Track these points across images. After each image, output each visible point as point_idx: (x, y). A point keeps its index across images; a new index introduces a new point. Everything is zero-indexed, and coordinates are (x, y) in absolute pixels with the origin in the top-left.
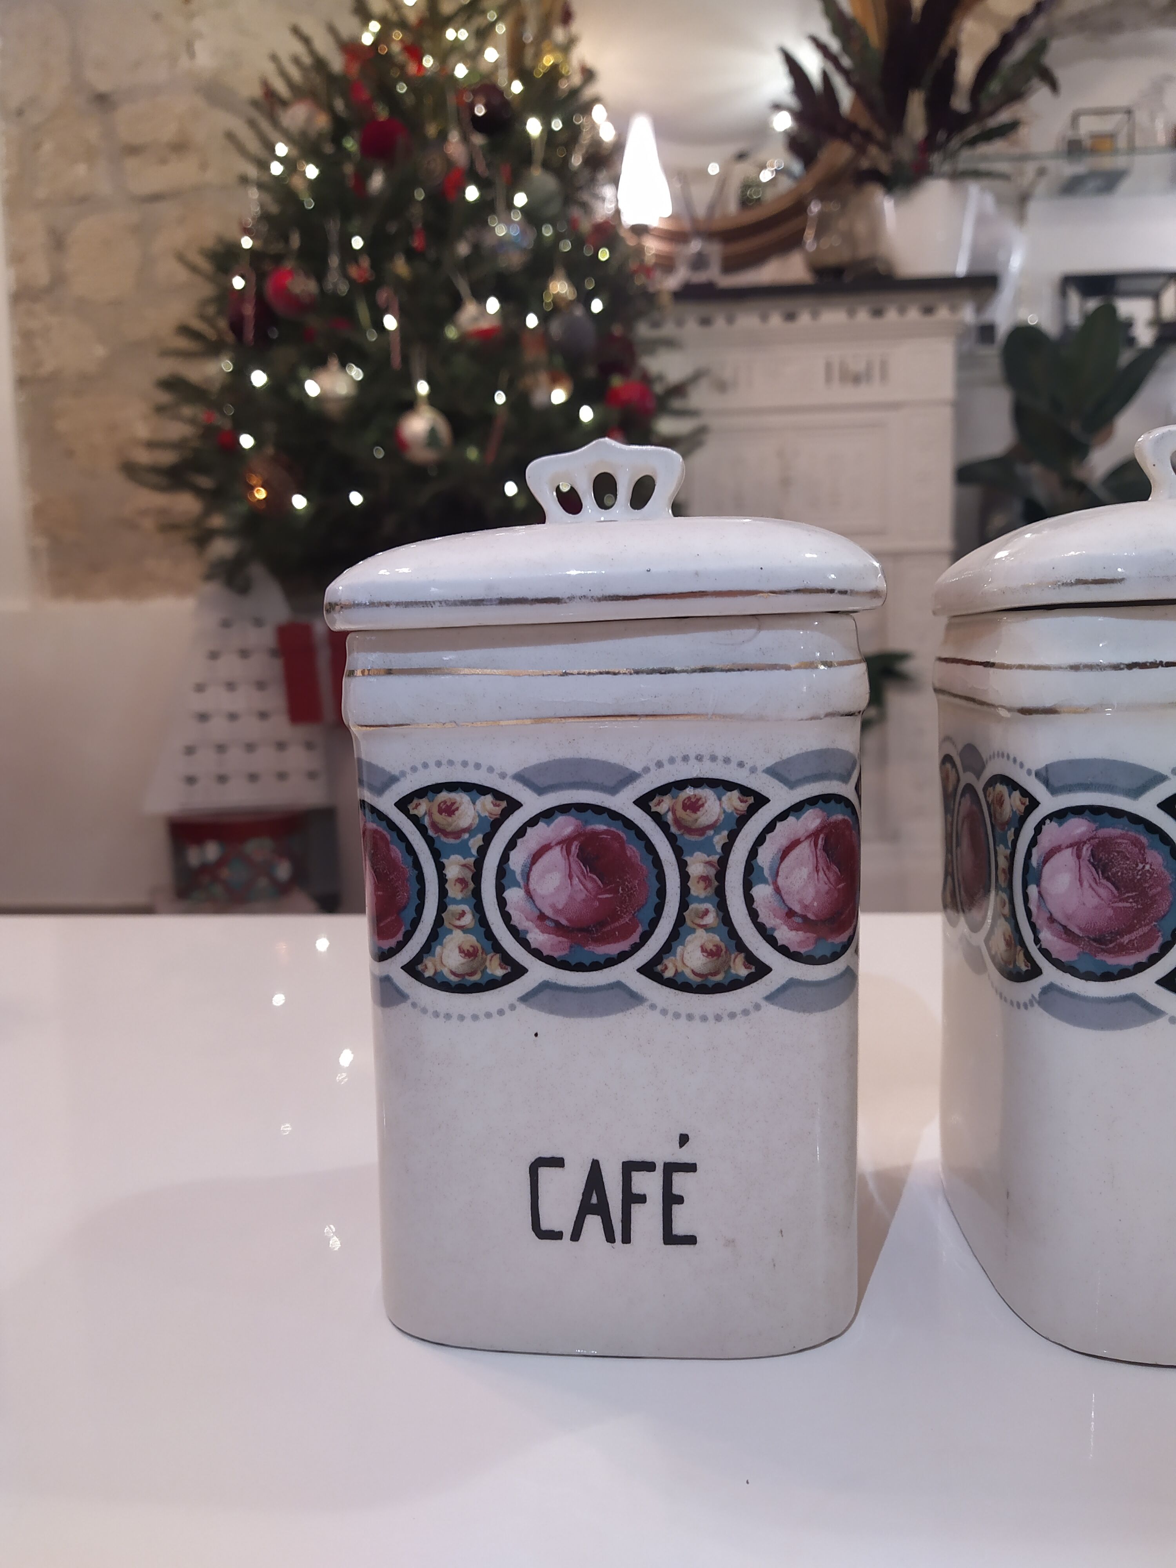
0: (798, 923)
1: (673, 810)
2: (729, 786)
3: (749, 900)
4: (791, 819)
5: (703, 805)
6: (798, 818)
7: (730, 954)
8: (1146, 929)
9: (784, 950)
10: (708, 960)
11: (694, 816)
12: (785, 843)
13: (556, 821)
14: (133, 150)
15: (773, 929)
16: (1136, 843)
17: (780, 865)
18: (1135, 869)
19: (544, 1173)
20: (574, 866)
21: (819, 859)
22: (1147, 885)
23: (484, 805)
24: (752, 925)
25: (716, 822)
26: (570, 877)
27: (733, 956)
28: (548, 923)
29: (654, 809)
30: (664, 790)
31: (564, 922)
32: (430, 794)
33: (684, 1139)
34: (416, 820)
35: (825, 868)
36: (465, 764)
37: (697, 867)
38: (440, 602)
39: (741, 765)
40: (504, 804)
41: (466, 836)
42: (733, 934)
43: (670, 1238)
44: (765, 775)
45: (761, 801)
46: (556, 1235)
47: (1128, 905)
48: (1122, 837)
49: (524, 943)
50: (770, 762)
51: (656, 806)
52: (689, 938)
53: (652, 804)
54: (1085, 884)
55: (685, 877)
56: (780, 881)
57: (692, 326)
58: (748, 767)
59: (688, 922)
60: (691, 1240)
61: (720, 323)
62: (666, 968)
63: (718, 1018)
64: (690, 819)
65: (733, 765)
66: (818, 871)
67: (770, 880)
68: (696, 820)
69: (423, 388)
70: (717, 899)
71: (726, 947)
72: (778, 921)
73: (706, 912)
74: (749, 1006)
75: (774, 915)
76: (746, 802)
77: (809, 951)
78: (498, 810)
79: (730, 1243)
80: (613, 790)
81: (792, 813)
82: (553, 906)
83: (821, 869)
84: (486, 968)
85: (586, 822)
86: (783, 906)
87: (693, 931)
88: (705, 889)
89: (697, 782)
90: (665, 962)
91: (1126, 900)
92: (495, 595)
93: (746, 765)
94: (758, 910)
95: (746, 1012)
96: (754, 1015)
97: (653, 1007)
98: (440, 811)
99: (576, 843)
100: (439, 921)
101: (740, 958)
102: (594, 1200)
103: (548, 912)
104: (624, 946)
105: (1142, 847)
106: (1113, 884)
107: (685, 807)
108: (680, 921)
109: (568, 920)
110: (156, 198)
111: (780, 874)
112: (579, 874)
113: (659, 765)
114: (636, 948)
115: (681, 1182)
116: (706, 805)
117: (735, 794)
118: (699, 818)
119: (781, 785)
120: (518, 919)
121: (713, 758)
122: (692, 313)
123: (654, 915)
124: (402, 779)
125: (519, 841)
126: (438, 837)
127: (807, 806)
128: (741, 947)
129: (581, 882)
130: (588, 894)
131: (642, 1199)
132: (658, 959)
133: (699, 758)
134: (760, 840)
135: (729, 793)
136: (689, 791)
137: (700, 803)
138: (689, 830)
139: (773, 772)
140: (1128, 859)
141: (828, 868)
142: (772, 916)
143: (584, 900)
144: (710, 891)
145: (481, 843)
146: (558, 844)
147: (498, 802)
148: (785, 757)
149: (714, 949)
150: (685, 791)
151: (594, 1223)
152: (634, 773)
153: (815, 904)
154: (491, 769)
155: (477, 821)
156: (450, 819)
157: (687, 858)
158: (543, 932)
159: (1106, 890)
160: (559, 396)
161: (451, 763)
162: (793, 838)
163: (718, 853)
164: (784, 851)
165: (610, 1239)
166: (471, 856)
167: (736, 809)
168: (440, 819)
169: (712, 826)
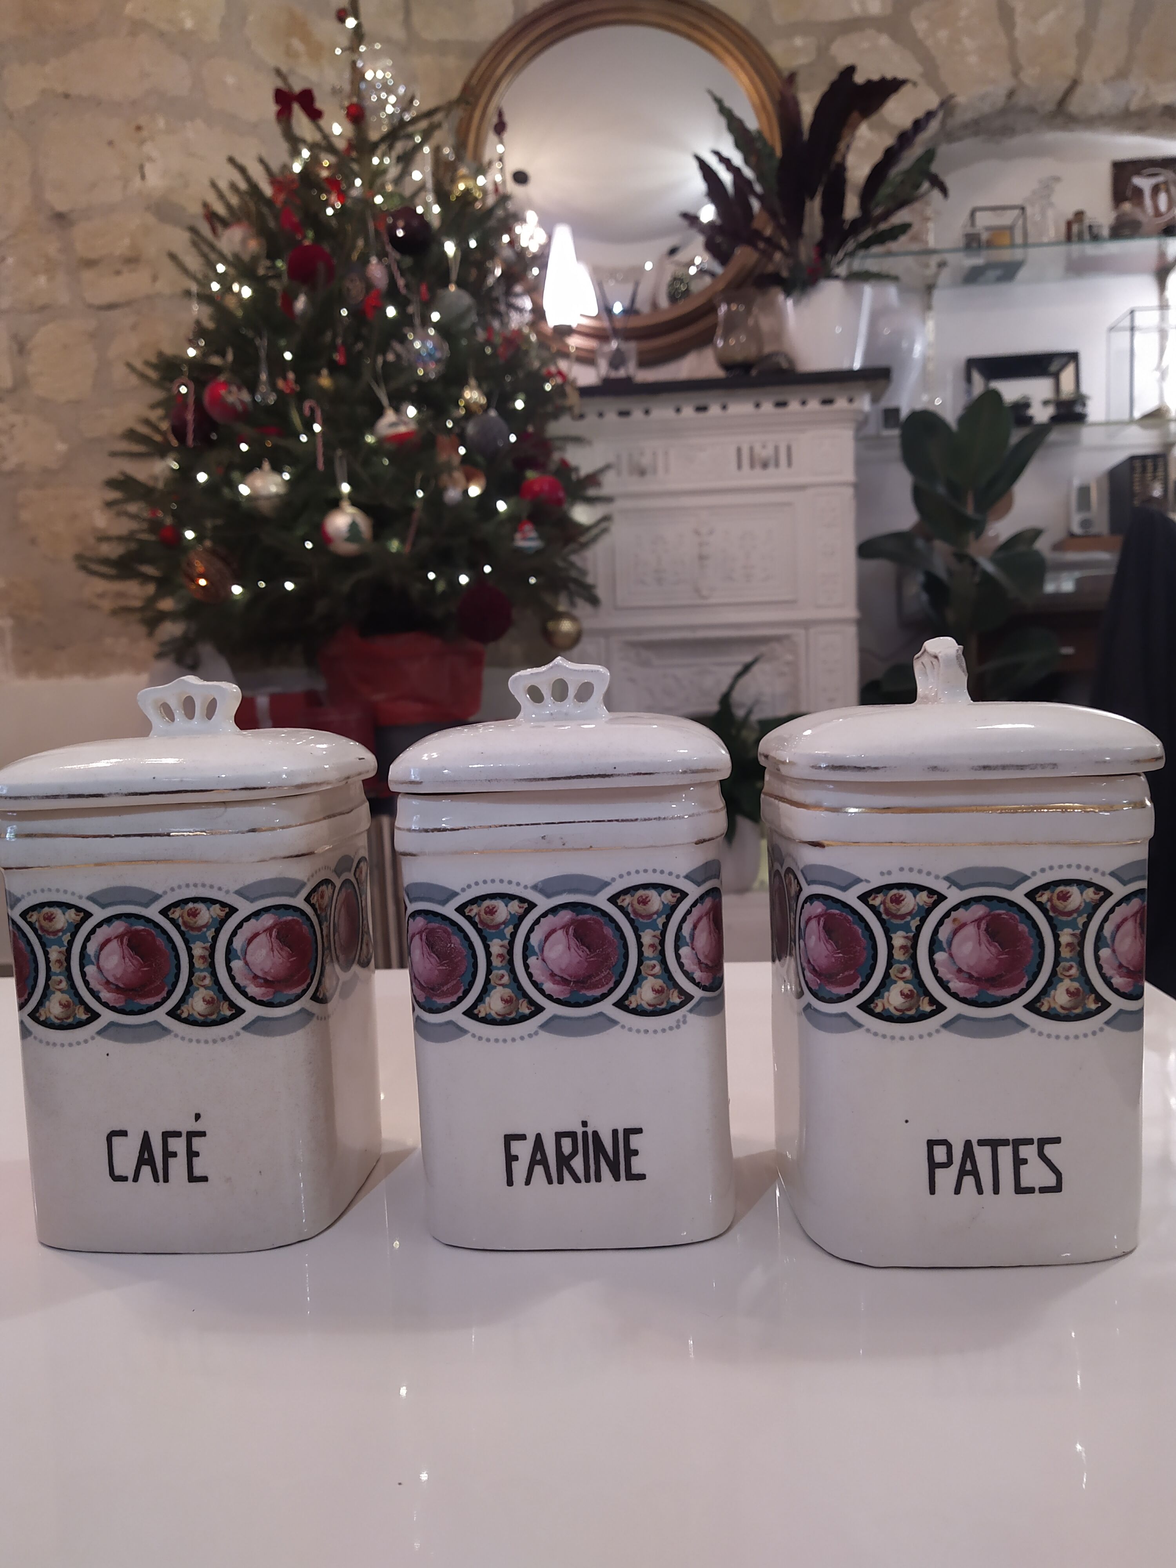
0: (261, 983)
1: (182, 916)
2: (214, 902)
3: (229, 970)
4: (253, 921)
5: (199, 913)
6: (257, 920)
7: (220, 1003)
8: (455, 982)
9: (252, 999)
10: (207, 1006)
11: (194, 920)
12: (250, 935)
13: (114, 924)
14: (90, 264)
15: (245, 987)
16: (445, 931)
17: (247, 948)
18: (446, 946)
19: (116, 1140)
20: (126, 952)
21: (275, 945)
22: (453, 956)
23: (70, 915)
24: (232, 985)
25: (207, 923)
26: (124, 958)
27: (222, 1003)
28: (111, 986)
29: (171, 916)
30: (176, 904)
31: (121, 986)
32: (39, 909)
33: (198, 1117)
34: (30, 924)
35: (278, 949)
36: (58, 890)
37: (198, 950)
39: (220, 889)
40: (82, 914)
41: (60, 934)
42: (221, 990)
43: (192, 1178)
44: (235, 895)
45: (233, 910)
46: (124, 1179)
47: (444, 968)
48: (439, 928)
49: (98, 999)
50: (237, 887)
51: (172, 914)
52: (196, 993)
53: (169, 913)
54: (425, 956)
55: (191, 956)
56: (248, 958)
57: (611, 417)
59: (195, 984)
60: (204, 1179)
61: (637, 414)
62: (183, 1012)
63: (215, 1041)
64: (192, 922)
65: (215, 889)
66: (273, 951)
67: (241, 957)
68: (195, 922)
69: (346, 488)
70: (210, 969)
71: (217, 998)
72: (248, 982)
73: (205, 978)
74: (233, 1034)
76: (224, 911)
77: (271, 999)
78: (78, 918)
79: (229, 1180)
80: (147, 905)
81: (254, 916)
82: (114, 976)
83: (275, 950)
84: (76, 1014)
85: (132, 925)
86: (250, 973)
87: (198, 989)
88: (203, 963)
89: (195, 900)
90: (182, 1008)
91: (442, 965)
92: (66, 792)
93: (223, 889)
94: (235, 975)
95: (231, 1037)
96: (236, 1039)
97: (176, 1036)
98: (45, 919)
99: (126, 937)
100: (47, 986)
101: (226, 1005)
102: (146, 1156)
103: (111, 979)
104: (158, 999)
105: (449, 934)
106: (437, 955)
107: (189, 915)
108: (190, 983)
109: (123, 984)
110: (111, 307)
111: (248, 953)
112: (129, 956)
113: (172, 889)
114: (164, 1000)
115: (197, 1143)
116: (201, 913)
117: (218, 906)
118: (197, 921)
119: (245, 900)
120: (93, 984)
121: (204, 885)
122: (611, 407)
123: (174, 981)
124: (23, 900)
125: (92, 936)
126: (45, 935)
127: (262, 912)
128: (226, 998)
129: (130, 960)
130: (134, 968)
131: (174, 1155)
132: (178, 1006)
133: (195, 885)
134: (234, 933)
135: (214, 906)
136: (191, 905)
137: (197, 912)
138: (193, 929)
139: (239, 893)
140: (442, 941)
141: (281, 949)
142: (244, 979)
143: (133, 972)
144: (206, 965)
145: (70, 938)
146: (116, 938)
147: (78, 913)
148: (247, 883)
149: (210, 1000)
150: (188, 905)
151: (146, 1170)
152: (158, 894)
153: (272, 972)
154: (73, 894)
155: (66, 925)
156: (50, 924)
157: (192, 945)
158: (109, 992)
159: (434, 959)
160: (474, 491)
161: (50, 890)
162: (255, 931)
163: (210, 942)
164: (249, 940)
165: (156, 1180)
166: (64, 946)
167: (218, 915)
168: (45, 924)
169: (204, 926)
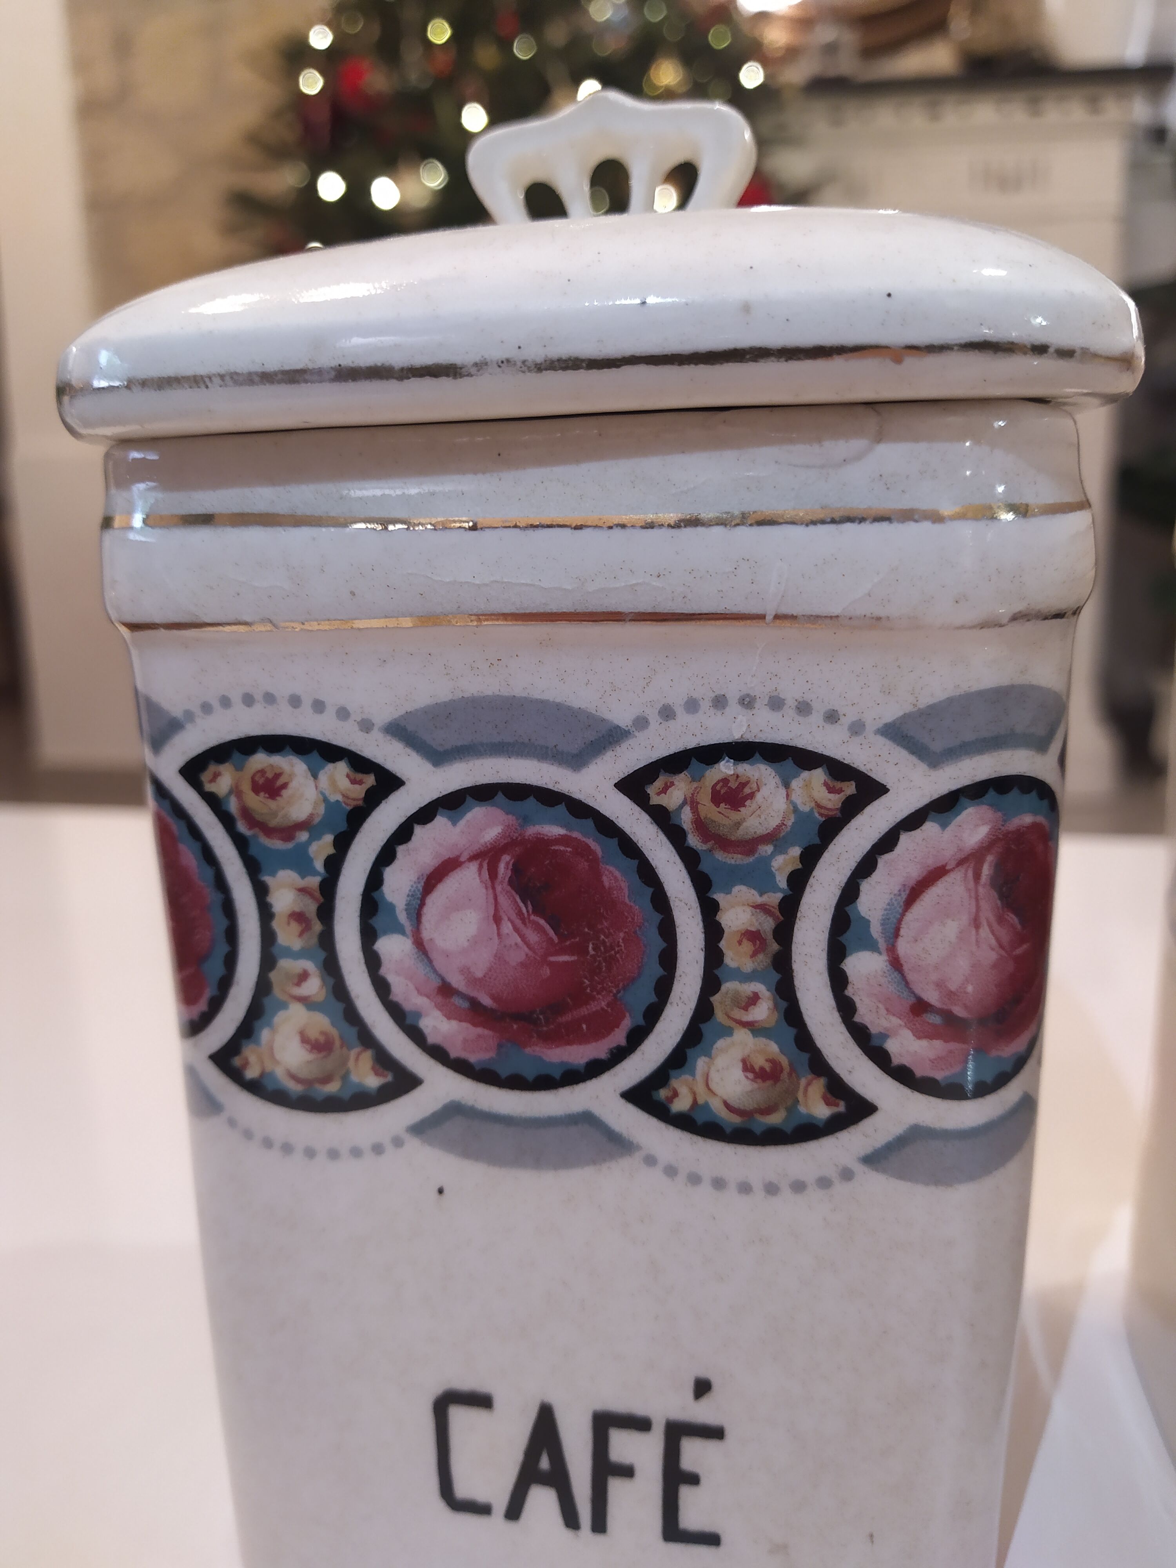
0: (934, 1026)
1: (692, 802)
2: (806, 759)
3: (838, 980)
4: (930, 828)
5: (752, 796)
6: (942, 827)
7: (798, 1078)
9: (902, 1075)
10: (755, 1086)
11: (735, 816)
12: (915, 872)
13: (469, 816)
15: (884, 1036)
17: (903, 915)
19: (458, 1415)
20: (504, 901)
21: (982, 903)
23: (333, 782)
24: (842, 1028)
25: (779, 828)
26: (497, 919)
27: (803, 1082)
28: (457, 1001)
29: (655, 800)
30: (676, 763)
31: (486, 1001)
32: (236, 755)
33: (702, 1388)
34: (213, 802)
35: (992, 920)
36: (295, 701)
37: (738, 913)
38: (222, 377)
39: (832, 717)
40: (370, 780)
41: (303, 836)
42: (804, 1041)
43: (675, 1533)
44: (881, 740)
45: (869, 790)
46: (483, 1510)
49: (416, 1035)
50: (891, 712)
51: (658, 794)
52: (721, 1043)
53: (652, 790)
55: (713, 930)
56: (903, 947)
58: (846, 721)
59: (719, 1015)
60: (711, 1539)
62: (676, 1094)
63: (771, 1189)
64: (726, 822)
65: (817, 718)
67: (882, 944)
68: (738, 824)
70: (776, 977)
71: (791, 1065)
72: (895, 1021)
73: (754, 999)
74: (831, 1172)
75: (887, 1010)
76: (840, 791)
77: (950, 1075)
78: (358, 792)
79: (780, 1551)
80: (577, 761)
81: (932, 814)
82: (465, 971)
83: (985, 923)
84: (348, 1072)
85: (526, 820)
86: (906, 993)
87: (727, 1032)
88: (754, 955)
89: (742, 751)
90: (675, 1083)
92: (327, 360)
93: (842, 717)
94: (856, 999)
95: (824, 1183)
96: (840, 1188)
97: (650, 1161)
98: (256, 788)
99: (506, 858)
100: (263, 987)
101: (817, 1087)
102: (545, 1463)
103: (457, 981)
104: (599, 1050)
107: (717, 798)
108: (703, 1011)
109: (493, 997)
111: (902, 932)
112: (514, 917)
113: (667, 713)
114: (619, 1055)
115: (696, 1454)
116: (759, 796)
117: (819, 775)
118: (744, 820)
119: (913, 759)
120: (402, 991)
121: (776, 703)
123: (653, 998)
124: (189, 726)
125: (401, 850)
126: (255, 836)
127: (964, 800)
128: (819, 1065)
129: (516, 929)
130: (530, 953)
131: (627, 1472)
132: (660, 1077)
133: (747, 702)
134: (865, 866)
135: (805, 774)
136: (726, 768)
137: (747, 791)
138: (725, 843)
139: (898, 732)
142: (883, 1011)
143: (522, 964)
144: (763, 960)
145: (331, 851)
146: (472, 858)
147: (359, 776)
148: (925, 701)
149: (767, 1067)
150: (716, 766)
151: (543, 1497)
152: (618, 727)
153: (970, 989)
154: (343, 713)
155: (321, 810)
156: (272, 804)
157: (719, 897)
158: (449, 1017)
161: (270, 698)
162: (932, 863)
163: (780, 890)
164: (913, 890)
165: (571, 1520)
166: (315, 873)
167: (818, 806)
168: (257, 802)
169: (770, 838)
